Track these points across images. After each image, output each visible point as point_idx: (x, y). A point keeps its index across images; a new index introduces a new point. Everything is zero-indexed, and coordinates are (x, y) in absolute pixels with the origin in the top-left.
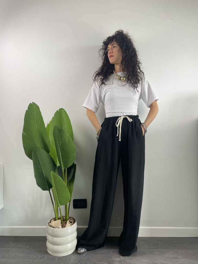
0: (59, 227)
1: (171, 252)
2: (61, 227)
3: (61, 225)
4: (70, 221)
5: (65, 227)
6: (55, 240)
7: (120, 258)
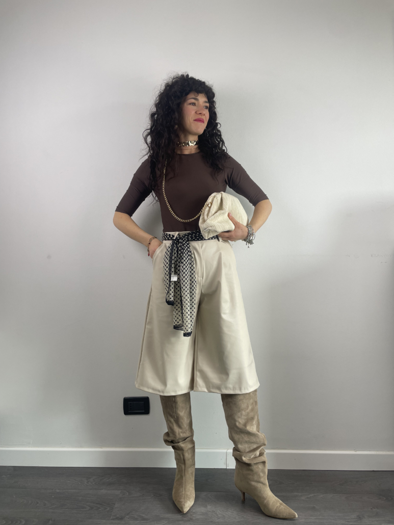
1: (303, 498)
7: (206, 507)
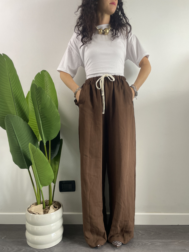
0: (40, 213)
1: (176, 243)
2: (42, 212)
3: (42, 210)
4: (54, 206)
5: (47, 213)
6: (35, 229)
